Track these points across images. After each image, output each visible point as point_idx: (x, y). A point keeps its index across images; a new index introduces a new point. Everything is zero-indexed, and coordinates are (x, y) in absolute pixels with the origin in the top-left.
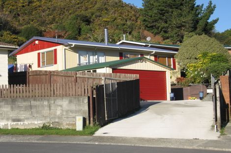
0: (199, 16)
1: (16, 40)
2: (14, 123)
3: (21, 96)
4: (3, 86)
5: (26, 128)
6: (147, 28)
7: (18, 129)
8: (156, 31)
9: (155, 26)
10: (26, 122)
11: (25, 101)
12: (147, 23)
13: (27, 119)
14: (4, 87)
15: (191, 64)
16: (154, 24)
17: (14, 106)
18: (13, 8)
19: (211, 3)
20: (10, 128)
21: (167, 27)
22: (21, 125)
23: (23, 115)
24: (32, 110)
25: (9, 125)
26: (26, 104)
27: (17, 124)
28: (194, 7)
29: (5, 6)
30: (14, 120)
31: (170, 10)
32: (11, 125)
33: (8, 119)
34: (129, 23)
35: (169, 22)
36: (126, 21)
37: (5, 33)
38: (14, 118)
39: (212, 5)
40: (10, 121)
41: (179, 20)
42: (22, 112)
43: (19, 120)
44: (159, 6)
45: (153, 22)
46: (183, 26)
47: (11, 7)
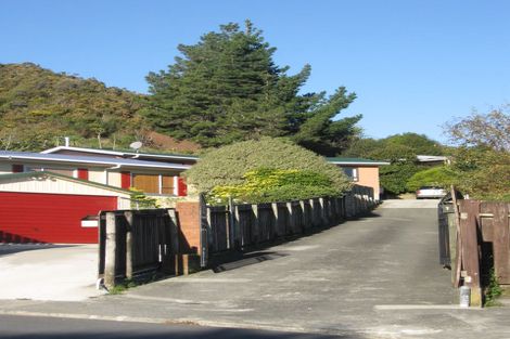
0: (309, 111)
6: (157, 128)
8: (182, 133)
9: (180, 125)
12: (159, 119)
15: (224, 188)
16: (179, 121)
19: (343, 90)
21: (215, 128)
28: (292, 97)
31: (225, 100)
34: (105, 119)
35: (219, 119)
36: (100, 115)
39: (346, 94)
41: (246, 116)
44: (195, 92)
45: (174, 118)
46: (258, 126)
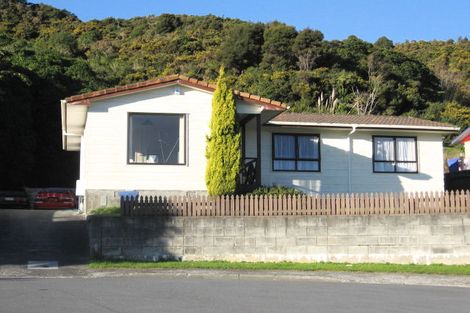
1: (467, 116)
2: (437, 255)
3: (447, 210)
4: (417, 193)
5: (455, 263)
7: (441, 265)
10: (456, 254)
11: (453, 218)
13: (458, 248)
14: (414, 196)
17: (435, 227)
18: (466, 61)
20: (428, 264)
22: (447, 260)
23: (450, 241)
24: (466, 234)
25: (427, 259)
26: (457, 223)
27: (441, 258)
29: (451, 59)
30: (436, 251)
32: (430, 258)
33: (425, 249)
37: (449, 105)
38: (435, 247)
40: (429, 251)
42: (449, 237)
43: (443, 251)
47: (462, 60)
